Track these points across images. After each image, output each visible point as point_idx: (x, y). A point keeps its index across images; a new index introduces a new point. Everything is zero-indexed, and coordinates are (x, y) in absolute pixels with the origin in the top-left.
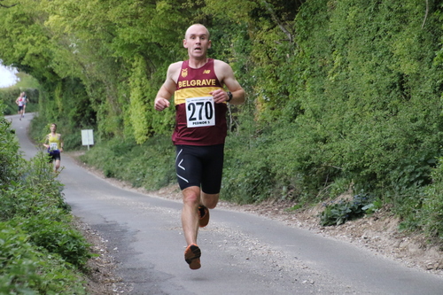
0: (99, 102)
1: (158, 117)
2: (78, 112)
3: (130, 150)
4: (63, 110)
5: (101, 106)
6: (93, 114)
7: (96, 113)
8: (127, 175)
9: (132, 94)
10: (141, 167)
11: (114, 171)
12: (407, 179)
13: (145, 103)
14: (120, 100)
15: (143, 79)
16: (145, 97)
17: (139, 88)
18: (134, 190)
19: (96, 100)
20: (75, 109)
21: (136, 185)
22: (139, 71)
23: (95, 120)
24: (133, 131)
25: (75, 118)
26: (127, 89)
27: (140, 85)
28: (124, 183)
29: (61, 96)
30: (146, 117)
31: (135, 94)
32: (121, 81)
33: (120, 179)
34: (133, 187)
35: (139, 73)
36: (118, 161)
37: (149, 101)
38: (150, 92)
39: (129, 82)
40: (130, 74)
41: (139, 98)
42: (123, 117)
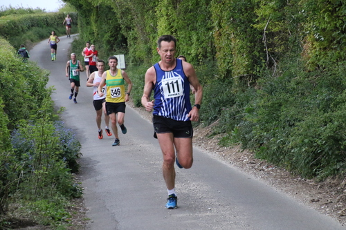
0: (129, 28)
1: (186, 47)
2: (111, 36)
4: (98, 34)
5: (131, 33)
6: (125, 40)
7: (127, 38)
9: (158, 24)
13: (172, 33)
14: (148, 29)
15: (170, 8)
16: (172, 27)
17: (166, 17)
19: (126, 27)
20: (109, 34)
22: (165, 1)
23: (127, 45)
25: (109, 42)
26: (154, 19)
27: (167, 15)
29: (96, 21)
31: (162, 24)
32: (148, 11)
35: (166, 3)
37: (176, 31)
38: (178, 23)
39: (155, 12)
40: (156, 3)
41: (166, 28)
42: (151, 45)
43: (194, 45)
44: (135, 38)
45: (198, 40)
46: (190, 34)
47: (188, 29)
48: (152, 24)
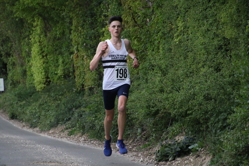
0: (8, 55)
1: (54, 68)
3: (31, 96)
5: (10, 59)
6: (5, 66)
8: (27, 118)
9: (32, 49)
10: (38, 110)
11: (17, 113)
13: (43, 57)
15: (42, 36)
16: (43, 52)
17: (38, 44)
18: (30, 130)
19: (6, 54)
21: (33, 126)
22: (38, 30)
23: (6, 70)
24: (34, 80)
26: (29, 45)
27: (39, 42)
28: (24, 124)
30: (44, 68)
31: (35, 49)
32: (24, 38)
33: (21, 120)
34: (31, 127)
35: (39, 32)
36: (21, 106)
37: (46, 55)
38: (48, 48)
39: (30, 39)
40: (31, 32)
41: (38, 52)
42: (26, 68)
43: (60, 66)
45: (63, 62)
46: (57, 57)
47: (56, 53)
48: (27, 50)
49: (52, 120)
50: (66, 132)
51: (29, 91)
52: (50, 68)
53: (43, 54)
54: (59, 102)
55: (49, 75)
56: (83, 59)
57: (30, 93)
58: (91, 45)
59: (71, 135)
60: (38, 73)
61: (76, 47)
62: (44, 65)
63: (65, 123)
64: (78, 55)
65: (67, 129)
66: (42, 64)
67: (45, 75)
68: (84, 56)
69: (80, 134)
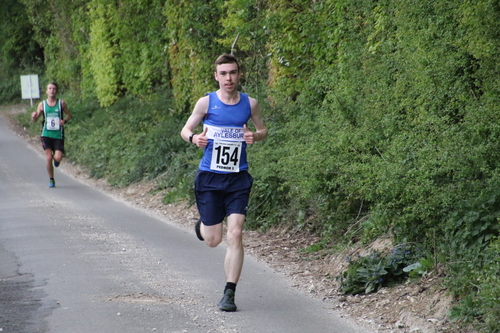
0: (46, 32)
1: (132, 67)
2: (17, 44)
3: (90, 116)
5: (50, 40)
6: (40, 51)
7: (43, 49)
8: (84, 157)
9: (91, 29)
10: (104, 146)
12: (467, 233)
13: (112, 44)
14: (76, 36)
15: (110, 6)
16: (112, 35)
17: (103, 20)
18: (90, 183)
19: (43, 30)
20: (13, 39)
21: (96, 174)
23: (43, 59)
24: (95, 85)
25: (12, 53)
26: (86, 21)
27: (105, 16)
28: (78, 168)
30: (114, 66)
31: (97, 30)
32: (76, 7)
33: (73, 161)
34: (92, 176)
36: (72, 133)
37: (118, 42)
38: (120, 29)
39: (88, 10)
41: (103, 35)
42: (80, 62)
43: (144, 64)
44: (57, 50)
45: (149, 56)
46: (138, 47)
47: (136, 39)
48: (82, 29)
49: (132, 169)
50: (159, 195)
51: (86, 106)
52: (125, 65)
53: (112, 39)
54: (144, 134)
55: (123, 78)
56: (187, 57)
57: (88, 109)
58: (202, 31)
59: (169, 203)
60: (104, 74)
61: (174, 32)
62: (113, 60)
63: (155, 176)
64: (177, 48)
65: (160, 189)
66: (110, 57)
67: (116, 77)
68: (188, 52)
69: (185, 204)
